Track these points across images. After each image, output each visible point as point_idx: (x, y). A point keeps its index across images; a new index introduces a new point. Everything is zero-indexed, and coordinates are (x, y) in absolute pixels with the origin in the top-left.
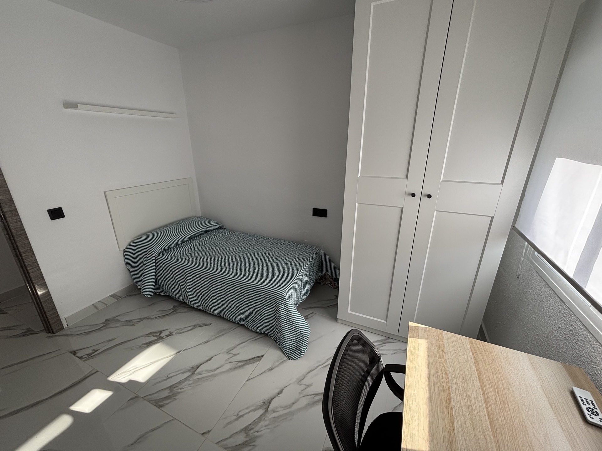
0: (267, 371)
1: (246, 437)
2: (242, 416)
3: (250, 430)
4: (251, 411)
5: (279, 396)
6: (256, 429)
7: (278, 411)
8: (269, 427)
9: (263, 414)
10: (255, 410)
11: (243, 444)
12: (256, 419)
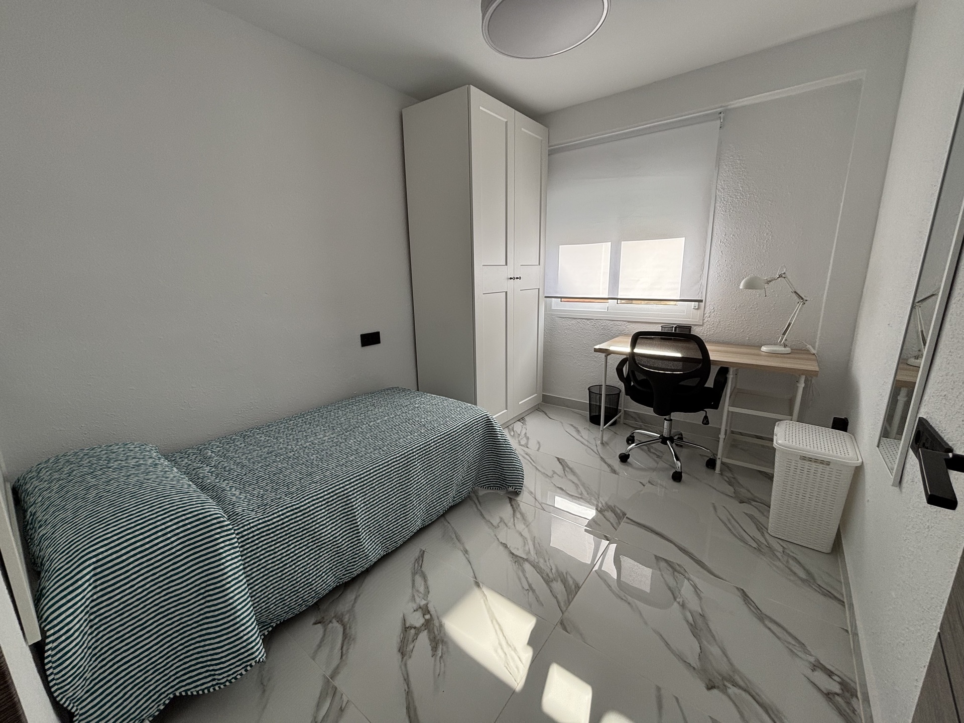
0: (467, 556)
1: (557, 581)
2: (530, 585)
3: (549, 577)
4: (524, 576)
5: (508, 547)
6: (548, 571)
7: (529, 549)
8: (547, 559)
9: (530, 563)
10: (523, 571)
11: (564, 584)
12: (536, 570)
